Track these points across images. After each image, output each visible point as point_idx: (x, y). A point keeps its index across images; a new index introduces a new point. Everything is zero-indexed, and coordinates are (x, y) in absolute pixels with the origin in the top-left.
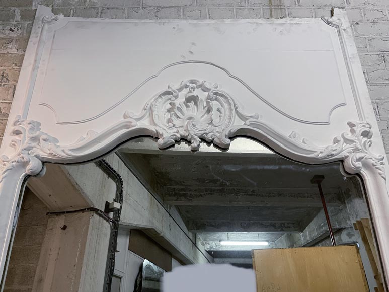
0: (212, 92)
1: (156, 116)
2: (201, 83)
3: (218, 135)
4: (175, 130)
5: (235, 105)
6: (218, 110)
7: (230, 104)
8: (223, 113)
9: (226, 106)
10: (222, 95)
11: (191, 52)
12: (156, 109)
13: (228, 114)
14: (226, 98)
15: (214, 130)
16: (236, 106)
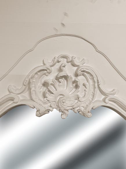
0: (80, 70)
1: (34, 92)
2: (71, 59)
3: (82, 109)
4: (49, 105)
5: (98, 83)
6: (84, 85)
7: (94, 82)
8: (88, 88)
9: (91, 82)
10: (88, 73)
11: (63, 25)
12: (33, 86)
13: (92, 90)
14: (91, 75)
15: (80, 105)
16: (100, 83)
